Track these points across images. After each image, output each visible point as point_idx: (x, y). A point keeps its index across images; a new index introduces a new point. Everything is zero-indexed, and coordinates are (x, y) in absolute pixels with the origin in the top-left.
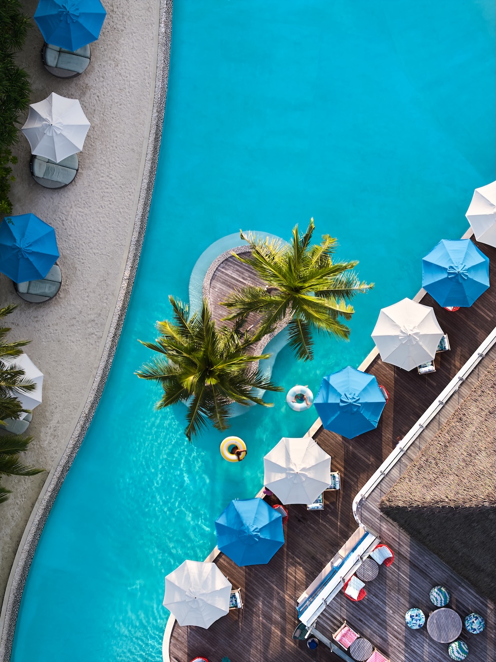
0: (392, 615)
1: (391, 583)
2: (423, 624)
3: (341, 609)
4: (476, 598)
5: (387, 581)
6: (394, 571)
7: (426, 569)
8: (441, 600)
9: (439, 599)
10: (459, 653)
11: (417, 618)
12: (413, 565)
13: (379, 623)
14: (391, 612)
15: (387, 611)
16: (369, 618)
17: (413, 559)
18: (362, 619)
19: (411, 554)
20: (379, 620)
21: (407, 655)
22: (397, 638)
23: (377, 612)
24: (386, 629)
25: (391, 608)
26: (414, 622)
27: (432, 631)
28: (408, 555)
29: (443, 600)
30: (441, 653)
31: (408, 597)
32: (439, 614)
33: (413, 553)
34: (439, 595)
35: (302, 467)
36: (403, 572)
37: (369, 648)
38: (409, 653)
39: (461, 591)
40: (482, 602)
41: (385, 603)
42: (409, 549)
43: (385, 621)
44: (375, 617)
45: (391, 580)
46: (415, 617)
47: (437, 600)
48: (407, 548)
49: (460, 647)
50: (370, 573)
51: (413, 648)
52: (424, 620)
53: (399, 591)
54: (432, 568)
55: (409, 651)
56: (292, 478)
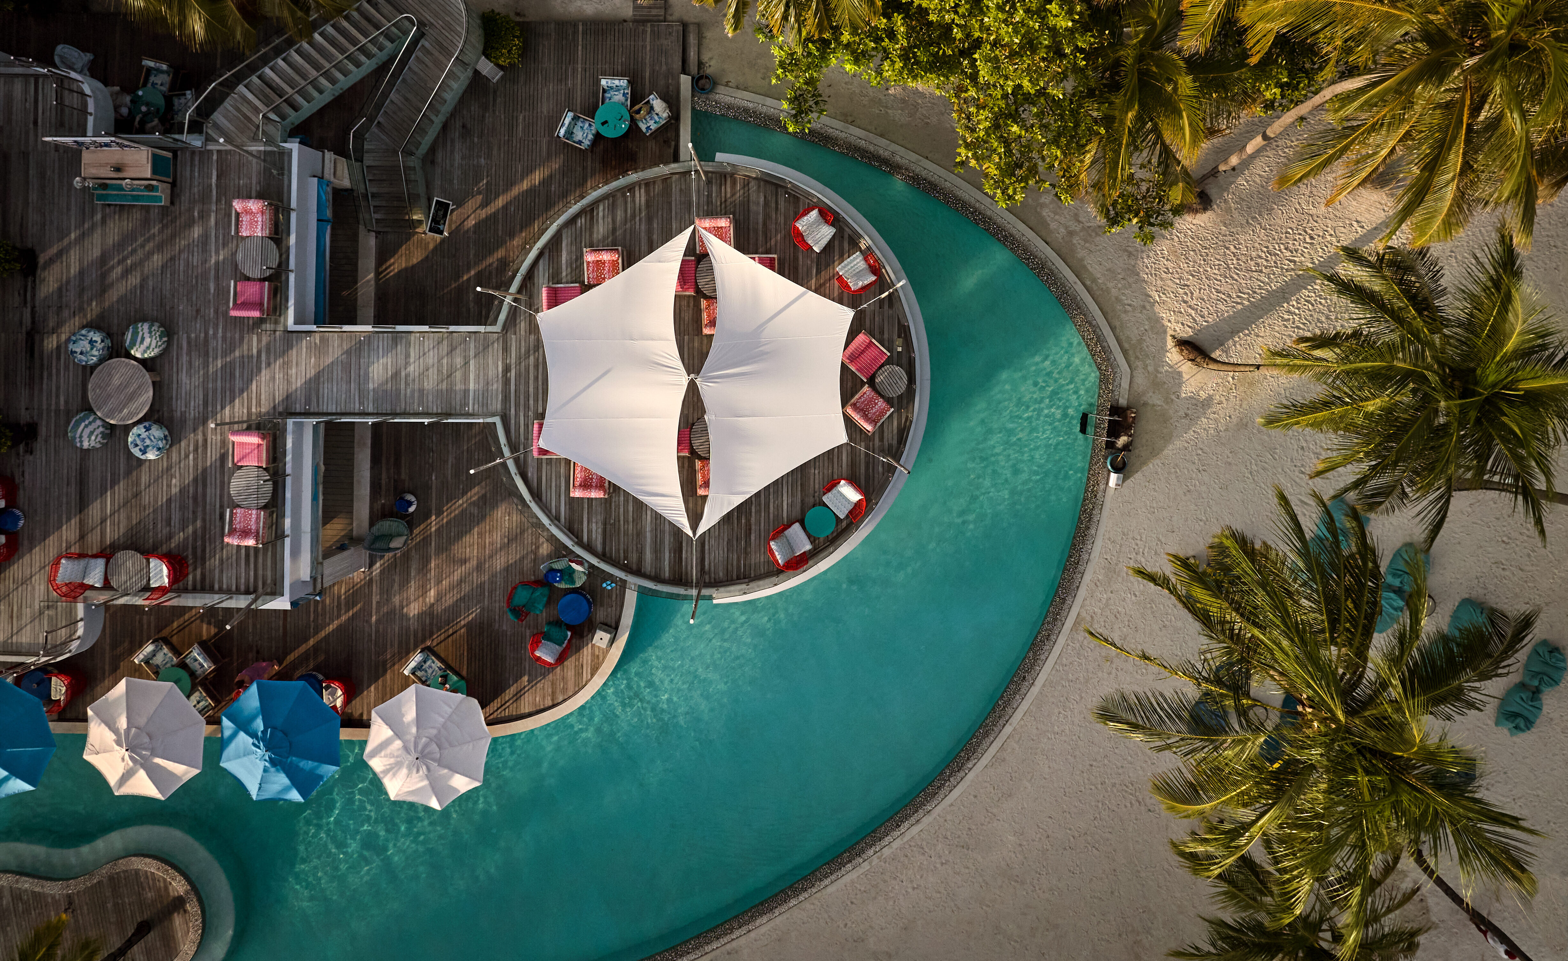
0: (177, 475)
1: (134, 515)
2: (141, 426)
3: (228, 559)
4: (58, 371)
5: (134, 522)
6: (113, 524)
7: (73, 480)
8: (86, 426)
9: (87, 431)
10: (143, 339)
11: (138, 442)
12: (82, 505)
13: (205, 486)
14: (174, 481)
15: (178, 489)
16: (208, 507)
17: (73, 511)
18: (218, 517)
19: (69, 519)
20: (200, 490)
21: (219, 407)
22: (205, 440)
23: (191, 501)
24: (205, 470)
25: (169, 486)
26: (148, 442)
27: (143, 405)
28: (73, 521)
29: (83, 425)
30: (177, 359)
31: (134, 474)
32: (111, 414)
33: (64, 516)
34: (81, 437)
35: (118, 748)
36: (103, 508)
37: (240, 477)
38: (214, 406)
39: (66, 402)
40: (58, 359)
41: (169, 501)
42: (64, 527)
43: (195, 480)
44: (200, 499)
45: (129, 518)
46: (140, 447)
47: (92, 433)
48: (64, 532)
49: (133, 343)
50: (129, 564)
51: (201, 407)
52: (135, 430)
53: (137, 495)
54: (65, 471)
55: (210, 409)
56: (145, 749)
